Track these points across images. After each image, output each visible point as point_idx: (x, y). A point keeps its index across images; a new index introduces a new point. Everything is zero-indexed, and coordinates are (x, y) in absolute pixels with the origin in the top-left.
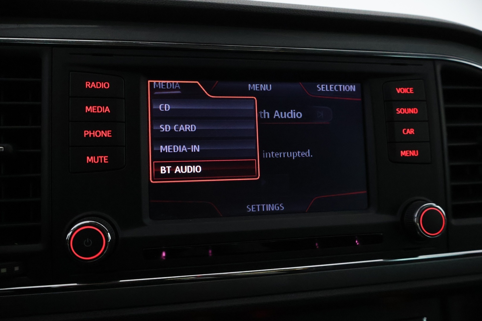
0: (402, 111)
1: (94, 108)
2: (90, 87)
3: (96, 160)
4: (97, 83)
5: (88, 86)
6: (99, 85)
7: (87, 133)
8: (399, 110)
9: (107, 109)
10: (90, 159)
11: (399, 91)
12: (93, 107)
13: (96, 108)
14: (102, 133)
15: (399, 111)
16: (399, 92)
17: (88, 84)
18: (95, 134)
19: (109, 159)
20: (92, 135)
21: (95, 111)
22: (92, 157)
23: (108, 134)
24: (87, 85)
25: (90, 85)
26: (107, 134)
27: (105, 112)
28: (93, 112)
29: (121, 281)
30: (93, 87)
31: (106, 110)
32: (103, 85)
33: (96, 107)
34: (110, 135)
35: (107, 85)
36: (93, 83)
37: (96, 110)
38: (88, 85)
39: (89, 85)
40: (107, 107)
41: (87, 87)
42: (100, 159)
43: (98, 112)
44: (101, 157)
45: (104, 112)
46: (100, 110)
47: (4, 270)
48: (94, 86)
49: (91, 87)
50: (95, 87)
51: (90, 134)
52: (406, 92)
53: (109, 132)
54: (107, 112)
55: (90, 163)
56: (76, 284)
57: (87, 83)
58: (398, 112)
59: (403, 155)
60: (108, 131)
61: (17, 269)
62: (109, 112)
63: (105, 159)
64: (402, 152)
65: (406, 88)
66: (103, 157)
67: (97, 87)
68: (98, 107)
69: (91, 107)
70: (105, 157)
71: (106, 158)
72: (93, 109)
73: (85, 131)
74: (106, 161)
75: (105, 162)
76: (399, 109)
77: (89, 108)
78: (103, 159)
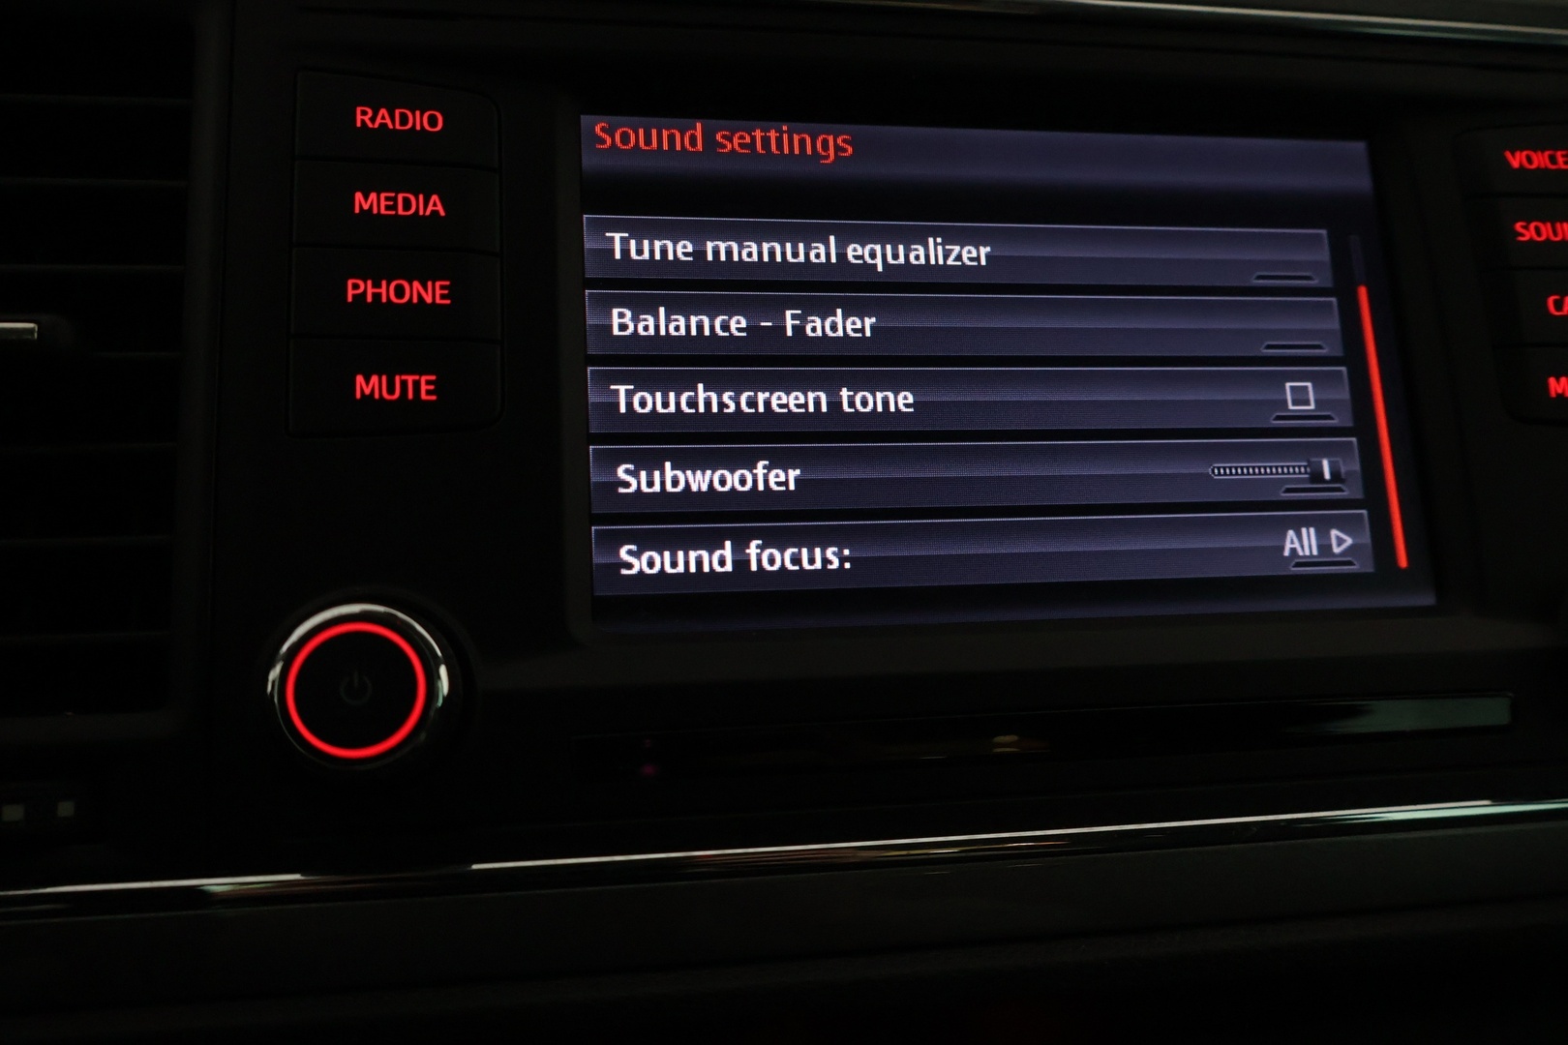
0: (1538, 231)
1: (387, 199)
2: (370, 125)
3: (391, 390)
4: (397, 112)
5: (363, 121)
6: (404, 120)
7: (357, 288)
8: (1526, 228)
9: (436, 205)
10: (367, 386)
11: (1516, 160)
12: (383, 195)
13: (395, 199)
14: (414, 290)
15: (1527, 232)
16: (1515, 164)
17: (364, 113)
18: (387, 291)
19: (439, 388)
20: (377, 296)
21: (388, 208)
22: (374, 379)
23: (438, 292)
24: (359, 117)
25: (373, 120)
26: (434, 293)
27: (428, 213)
28: (383, 211)
29: (475, 867)
30: (383, 126)
31: (430, 208)
32: (419, 120)
33: (393, 195)
34: (443, 297)
35: (433, 121)
36: (383, 111)
37: (394, 207)
38: (363, 116)
39: (366, 118)
40: (435, 198)
41: (359, 125)
42: (404, 384)
43: (401, 212)
44: (410, 379)
45: (421, 213)
46: (407, 205)
47: (14, 813)
48: (388, 121)
49: (376, 126)
50: (391, 127)
51: (370, 291)
52: (1543, 166)
53: (442, 287)
54: (435, 213)
55: (368, 398)
56: (294, 877)
57: (359, 109)
58: (1522, 235)
59: (1560, 391)
60: (438, 284)
61: (66, 809)
62: (442, 213)
63: (424, 388)
64: (1552, 381)
65: (1543, 152)
66: (417, 377)
67: (398, 127)
68: (400, 197)
69: (373, 196)
70: (423, 379)
71: (428, 383)
72: (383, 203)
73: (350, 282)
74: (428, 392)
75: (424, 396)
76: (1524, 224)
77: (366, 198)
78: (417, 384)
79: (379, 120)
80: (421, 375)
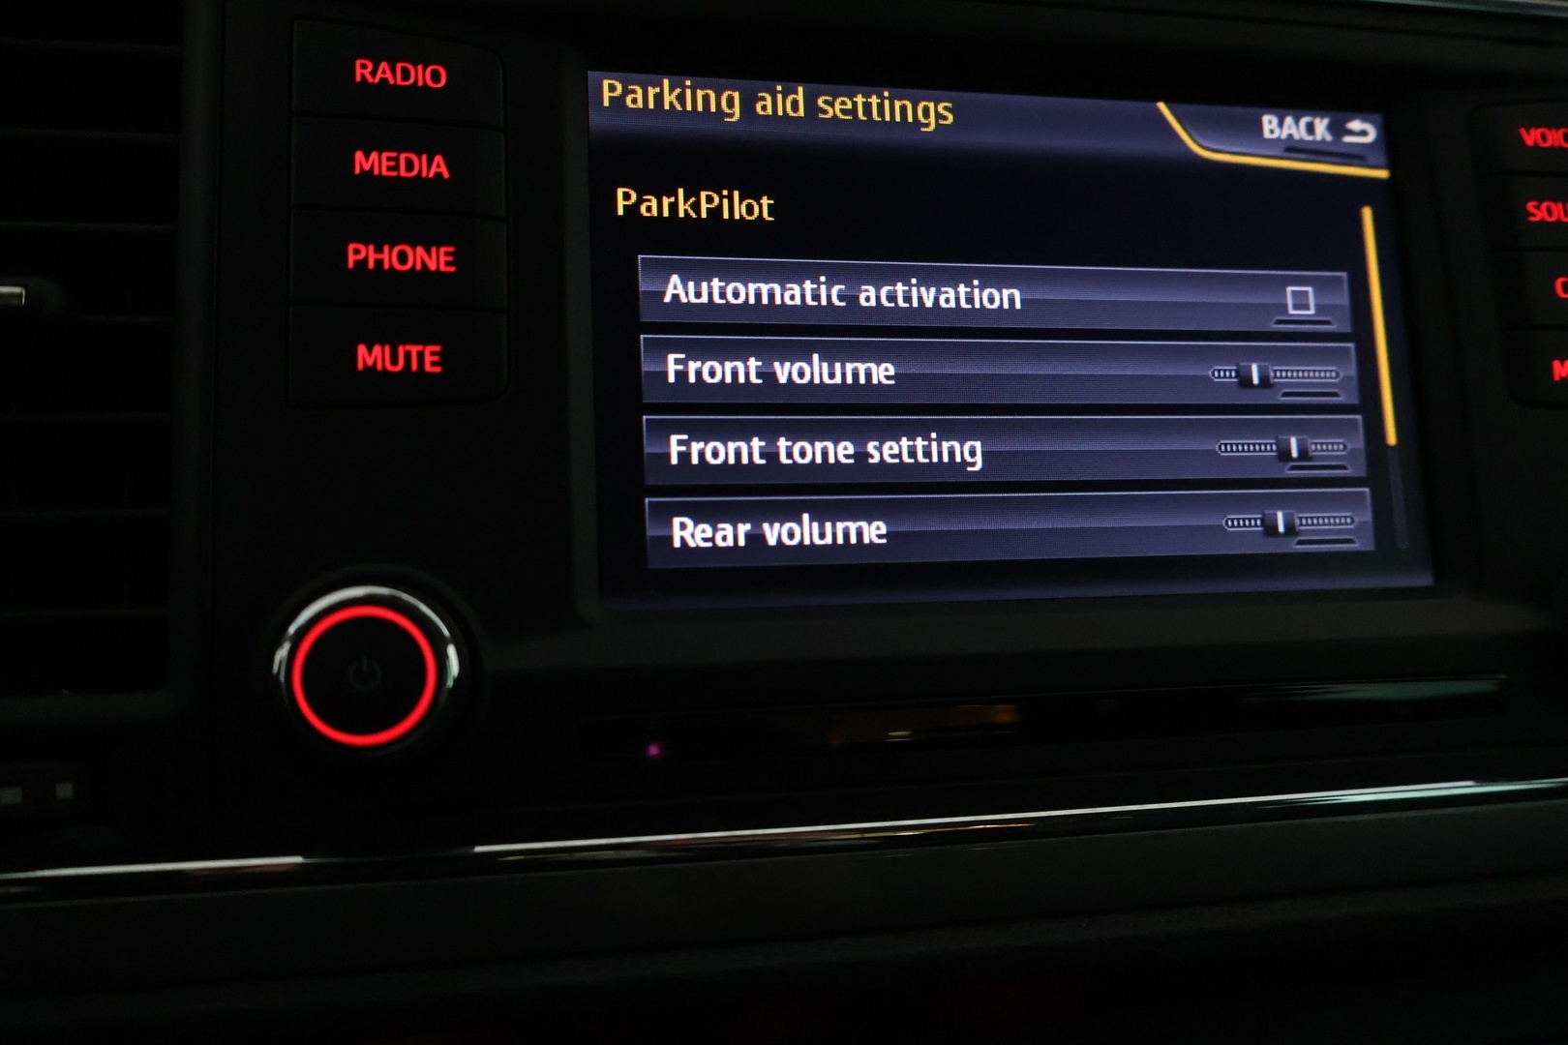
0: (1549, 211)
1: (389, 159)
2: (370, 79)
3: (394, 361)
4: (399, 66)
5: (363, 76)
6: (406, 75)
7: (358, 253)
8: (1537, 207)
9: (439, 166)
10: (371, 356)
11: (1531, 137)
12: (385, 155)
13: (397, 159)
14: (417, 257)
15: (1539, 212)
16: (1530, 142)
17: (364, 67)
18: (389, 257)
19: (444, 359)
20: (379, 263)
21: (390, 168)
22: (377, 349)
23: (443, 259)
24: (359, 71)
25: (373, 73)
26: (437, 260)
27: (431, 175)
28: (385, 172)
29: (479, 849)
30: (384, 81)
31: (434, 169)
32: (422, 76)
33: (394, 154)
34: (447, 264)
35: (436, 76)
36: (384, 65)
37: (396, 168)
38: (362, 70)
39: (367, 72)
40: (438, 159)
41: (358, 79)
42: (408, 355)
43: (403, 173)
44: (414, 349)
45: (424, 174)
46: (410, 166)
47: (10, 796)
48: (389, 75)
49: (377, 80)
50: (392, 82)
51: (372, 257)
52: (1557, 144)
54: (438, 175)
55: (370, 370)
56: (298, 860)
57: (358, 63)
58: (1534, 215)
59: (1564, 375)
60: (442, 250)
61: (65, 791)
62: (446, 175)
63: (428, 359)
64: (1556, 364)
65: (1557, 129)
66: (420, 348)
67: (399, 82)
68: (403, 157)
69: (374, 155)
70: (428, 349)
71: (433, 353)
72: (385, 164)
73: (351, 247)
74: (433, 364)
75: (428, 368)
76: (1536, 203)
77: (367, 157)
78: (421, 355)
79: (379, 75)
80: (425, 344)
